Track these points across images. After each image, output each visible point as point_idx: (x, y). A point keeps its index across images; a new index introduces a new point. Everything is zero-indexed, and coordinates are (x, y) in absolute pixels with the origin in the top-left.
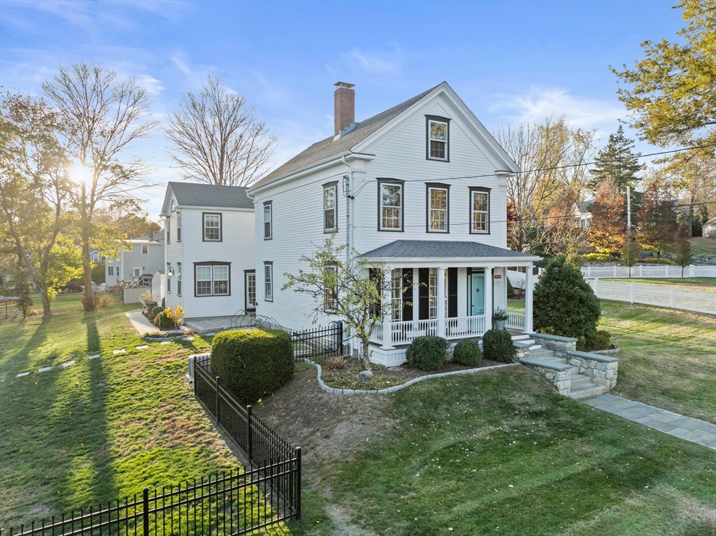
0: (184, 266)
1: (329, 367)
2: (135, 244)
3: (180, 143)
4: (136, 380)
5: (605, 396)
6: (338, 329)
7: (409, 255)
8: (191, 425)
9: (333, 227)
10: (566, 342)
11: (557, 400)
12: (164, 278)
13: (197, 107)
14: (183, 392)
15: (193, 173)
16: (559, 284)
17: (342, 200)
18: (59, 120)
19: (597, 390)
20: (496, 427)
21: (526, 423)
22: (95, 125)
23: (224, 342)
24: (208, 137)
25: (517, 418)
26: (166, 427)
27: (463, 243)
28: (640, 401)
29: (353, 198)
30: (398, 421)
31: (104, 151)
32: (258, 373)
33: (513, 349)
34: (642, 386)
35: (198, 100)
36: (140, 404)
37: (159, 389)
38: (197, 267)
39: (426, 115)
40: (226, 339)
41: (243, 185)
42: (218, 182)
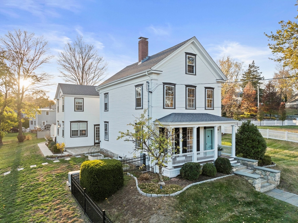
0: (65, 123)
1: (141, 179)
2: (43, 111)
3: (64, 66)
4: (41, 184)
5: (275, 190)
6: (143, 157)
7: (181, 121)
8: (70, 214)
9: (141, 106)
10: (254, 162)
11: (256, 194)
12: (56, 127)
13: (72, 50)
14: (65, 191)
15: (70, 79)
16: (248, 134)
17: (146, 93)
18: (6, 54)
19: (272, 187)
20: (231, 213)
21: (246, 209)
22: (24, 57)
23: (87, 168)
24: (77, 63)
25: (240, 206)
26: (56, 215)
27: (202, 114)
28: (294, 193)
29: (151, 92)
30: (183, 213)
31: (29, 69)
32: (106, 184)
33: (231, 167)
34: (292, 185)
35: (72, 47)
36: (43, 199)
37: (53, 190)
38: (72, 123)
39: (185, 53)
40: (89, 166)
41: (92, 85)
42: (81, 83)
